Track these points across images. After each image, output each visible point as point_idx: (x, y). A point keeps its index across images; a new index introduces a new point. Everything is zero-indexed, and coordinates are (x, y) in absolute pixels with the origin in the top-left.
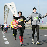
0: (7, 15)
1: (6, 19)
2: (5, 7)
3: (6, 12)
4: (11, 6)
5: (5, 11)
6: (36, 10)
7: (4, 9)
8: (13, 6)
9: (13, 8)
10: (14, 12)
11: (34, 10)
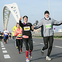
0: (7, 20)
1: (6, 25)
2: (4, 10)
3: (5, 16)
4: (12, 7)
5: (5, 14)
6: (48, 14)
7: (4, 13)
8: (15, 8)
9: (15, 10)
10: (17, 15)
11: (46, 14)
